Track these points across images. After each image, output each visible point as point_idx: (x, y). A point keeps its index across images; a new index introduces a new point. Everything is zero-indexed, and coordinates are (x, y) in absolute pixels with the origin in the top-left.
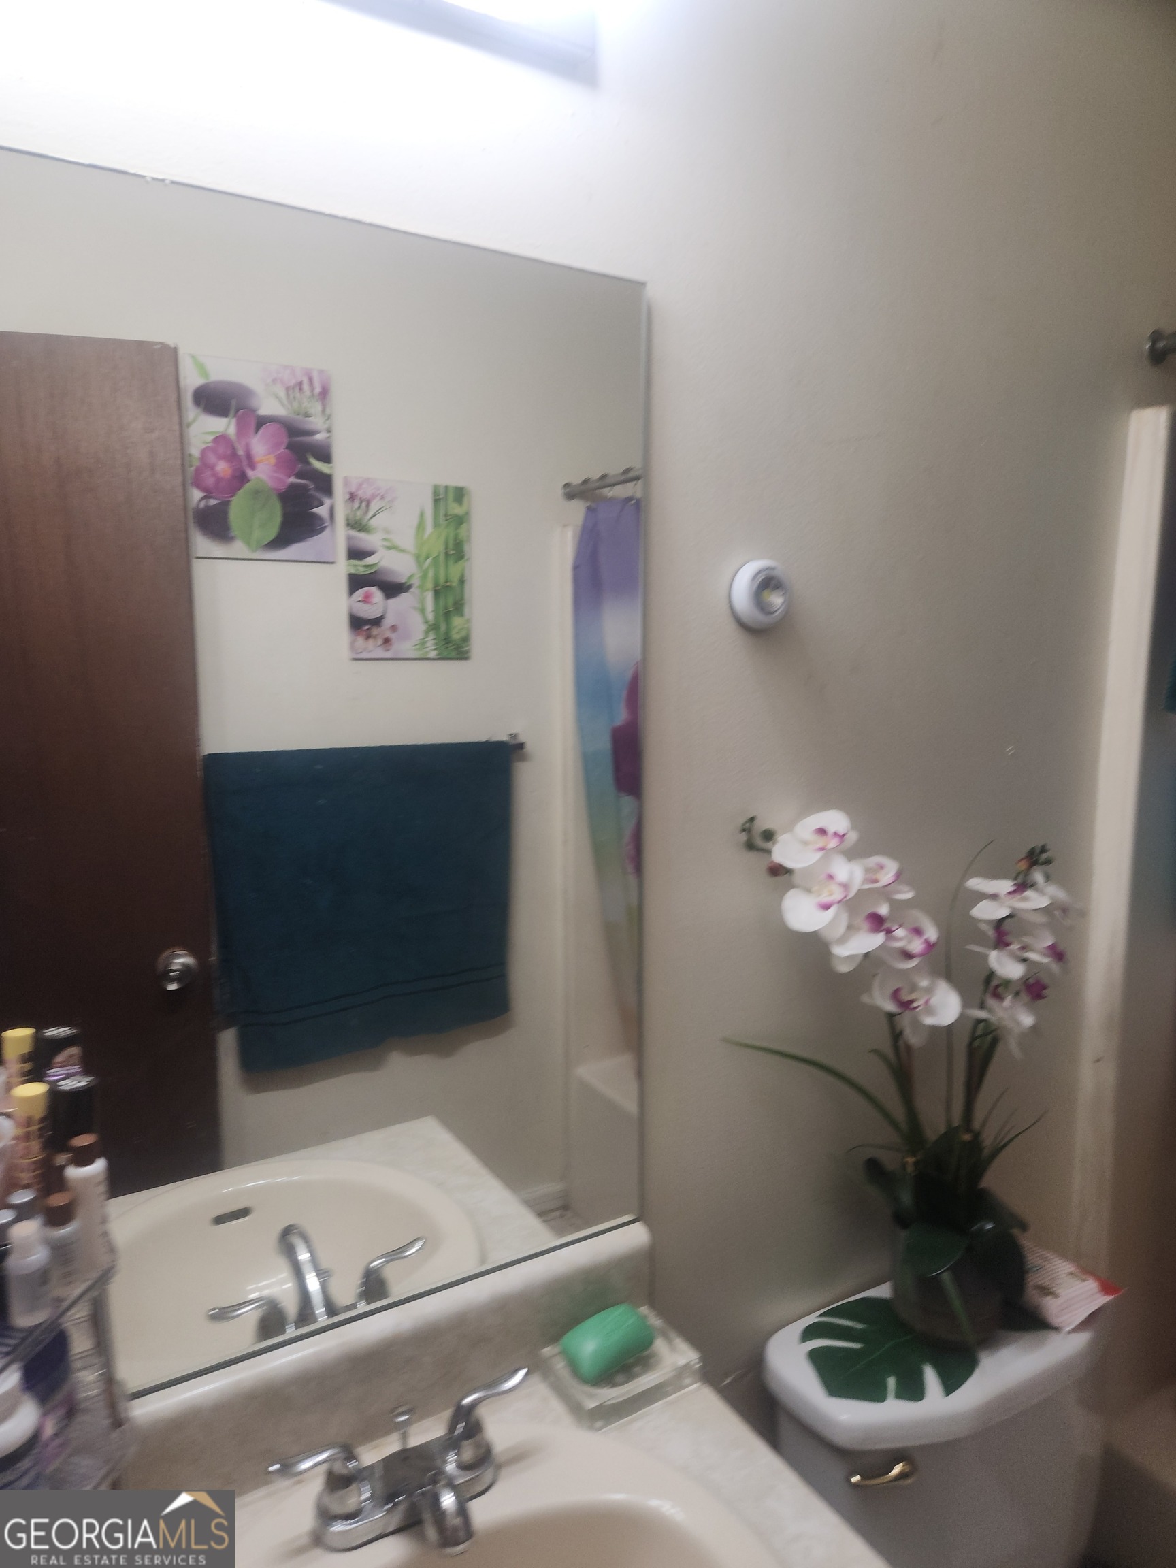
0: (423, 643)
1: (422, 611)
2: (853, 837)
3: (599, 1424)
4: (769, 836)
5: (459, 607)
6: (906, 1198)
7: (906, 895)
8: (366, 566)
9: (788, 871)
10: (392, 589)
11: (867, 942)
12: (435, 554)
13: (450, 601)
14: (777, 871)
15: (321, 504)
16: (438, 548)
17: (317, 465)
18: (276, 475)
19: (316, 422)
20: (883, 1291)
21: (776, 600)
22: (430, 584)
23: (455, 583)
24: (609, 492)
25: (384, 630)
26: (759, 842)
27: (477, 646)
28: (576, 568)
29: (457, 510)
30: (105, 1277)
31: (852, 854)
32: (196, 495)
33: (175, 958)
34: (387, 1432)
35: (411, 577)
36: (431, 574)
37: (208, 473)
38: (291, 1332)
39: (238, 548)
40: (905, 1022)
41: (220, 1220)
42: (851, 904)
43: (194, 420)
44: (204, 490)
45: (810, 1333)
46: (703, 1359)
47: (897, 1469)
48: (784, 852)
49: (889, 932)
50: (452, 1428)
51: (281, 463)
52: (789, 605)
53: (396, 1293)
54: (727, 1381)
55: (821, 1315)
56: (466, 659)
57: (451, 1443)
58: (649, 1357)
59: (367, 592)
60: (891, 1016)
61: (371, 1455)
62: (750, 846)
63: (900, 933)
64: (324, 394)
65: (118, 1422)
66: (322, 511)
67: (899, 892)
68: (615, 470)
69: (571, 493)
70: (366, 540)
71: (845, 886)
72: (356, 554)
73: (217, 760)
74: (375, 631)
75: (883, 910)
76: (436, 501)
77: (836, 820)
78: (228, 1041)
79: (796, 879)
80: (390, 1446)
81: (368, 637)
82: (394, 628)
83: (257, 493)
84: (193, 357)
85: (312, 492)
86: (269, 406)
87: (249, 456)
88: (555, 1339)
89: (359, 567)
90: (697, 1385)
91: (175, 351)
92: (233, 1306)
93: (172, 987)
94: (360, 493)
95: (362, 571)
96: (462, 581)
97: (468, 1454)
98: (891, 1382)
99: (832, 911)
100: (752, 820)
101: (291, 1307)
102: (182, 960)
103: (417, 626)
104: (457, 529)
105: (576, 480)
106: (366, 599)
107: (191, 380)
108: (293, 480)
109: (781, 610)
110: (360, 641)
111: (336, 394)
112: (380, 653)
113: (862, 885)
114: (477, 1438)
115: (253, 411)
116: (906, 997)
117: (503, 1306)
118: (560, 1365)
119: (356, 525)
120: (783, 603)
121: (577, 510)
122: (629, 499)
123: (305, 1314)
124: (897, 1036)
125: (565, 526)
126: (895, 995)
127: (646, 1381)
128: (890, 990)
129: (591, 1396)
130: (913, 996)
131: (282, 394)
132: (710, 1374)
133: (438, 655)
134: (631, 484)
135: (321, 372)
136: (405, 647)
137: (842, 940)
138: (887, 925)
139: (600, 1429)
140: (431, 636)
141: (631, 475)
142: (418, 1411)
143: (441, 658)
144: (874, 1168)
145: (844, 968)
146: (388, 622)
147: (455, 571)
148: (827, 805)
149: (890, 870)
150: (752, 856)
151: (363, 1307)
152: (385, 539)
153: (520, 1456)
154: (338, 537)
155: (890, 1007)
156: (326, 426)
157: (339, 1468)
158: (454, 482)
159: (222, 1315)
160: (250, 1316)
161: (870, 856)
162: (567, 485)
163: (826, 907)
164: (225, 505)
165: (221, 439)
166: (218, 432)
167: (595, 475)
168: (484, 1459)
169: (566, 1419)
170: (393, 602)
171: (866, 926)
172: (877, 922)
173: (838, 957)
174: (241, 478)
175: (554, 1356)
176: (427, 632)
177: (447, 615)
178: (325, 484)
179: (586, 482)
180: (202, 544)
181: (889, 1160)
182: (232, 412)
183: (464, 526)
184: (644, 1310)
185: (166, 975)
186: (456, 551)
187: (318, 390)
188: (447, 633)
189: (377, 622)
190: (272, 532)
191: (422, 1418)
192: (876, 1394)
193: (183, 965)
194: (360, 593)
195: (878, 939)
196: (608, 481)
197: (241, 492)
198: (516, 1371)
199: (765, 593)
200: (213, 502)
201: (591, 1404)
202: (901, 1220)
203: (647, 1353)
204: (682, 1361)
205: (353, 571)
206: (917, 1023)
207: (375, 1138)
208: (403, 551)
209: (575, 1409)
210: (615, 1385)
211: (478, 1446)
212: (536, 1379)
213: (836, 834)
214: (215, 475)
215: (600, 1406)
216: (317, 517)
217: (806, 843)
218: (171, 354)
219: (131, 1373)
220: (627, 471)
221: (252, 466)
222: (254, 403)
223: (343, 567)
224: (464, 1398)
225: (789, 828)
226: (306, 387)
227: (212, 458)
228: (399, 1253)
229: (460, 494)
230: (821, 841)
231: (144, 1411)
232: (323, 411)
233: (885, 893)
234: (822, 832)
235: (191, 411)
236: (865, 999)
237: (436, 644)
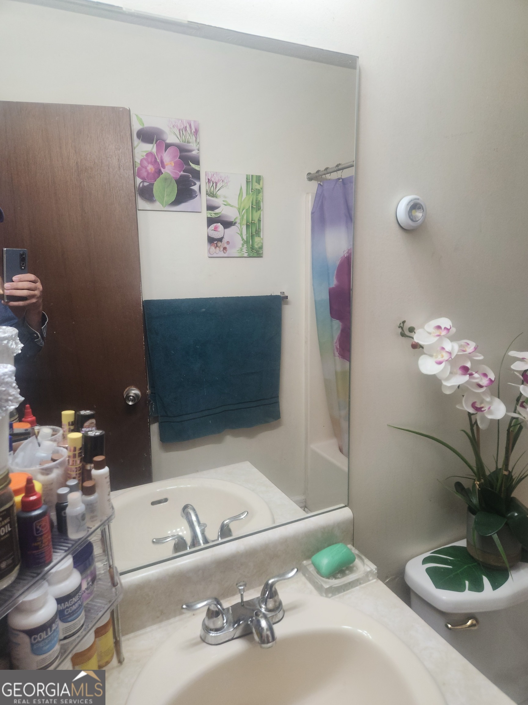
0: (241, 250)
1: (241, 235)
2: (453, 330)
3: (330, 595)
4: (412, 330)
5: (258, 232)
6: (475, 500)
7: (481, 358)
8: (215, 214)
9: (422, 347)
10: (227, 224)
11: (461, 379)
12: (247, 207)
13: (254, 230)
14: (415, 346)
15: (195, 184)
16: (248, 205)
17: (193, 166)
18: (174, 171)
19: (193, 146)
20: (463, 543)
21: (419, 214)
22: (245, 222)
23: (256, 221)
24: (328, 176)
25: (224, 244)
26: (407, 333)
27: (266, 251)
28: (313, 213)
29: (258, 187)
30: (109, 519)
31: (453, 339)
32: (139, 180)
33: (131, 391)
34: (233, 595)
35: (236, 218)
36: (245, 217)
37: (144, 170)
38: (189, 550)
39: (157, 205)
40: (478, 417)
41: (153, 503)
42: (452, 361)
43: (137, 146)
44: (142, 179)
45: (426, 561)
46: (378, 569)
47: (469, 623)
48: (419, 338)
49: (471, 375)
50: (263, 593)
51: (178, 166)
52: (425, 217)
53: (235, 535)
54: (387, 580)
55: (432, 553)
56: (261, 257)
57: (263, 600)
58: (353, 566)
59: (215, 226)
60: (470, 415)
61: (227, 604)
62: (403, 335)
63: (476, 375)
64: (196, 132)
65: (114, 584)
66: (195, 188)
67: (477, 356)
68: (332, 165)
69: (311, 177)
70: (215, 201)
71: (450, 353)
72: (211, 208)
73: (148, 304)
74: (219, 244)
75: (469, 365)
76: (247, 182)
77: (445, 322)
78: (154, 428)
79: (425, 350)
80: (236, 600)
81: (217, 246)
82: (228, 243)
83: (166, 179)
84: (137, 116)
85: (191, 179)
86: (171, 138)
87: (162, 162)
88: (309, 557)
89: (212, 214)
90: (375, 580)
91: (129, 110)
92: (164, 538)
93: (130, 403)
94: (213, 179)
95: (213, 216)
96: (259, 220)
97: (271, 604)
98: (467, 583)
99: (443, 365)
100: (404, 322)
101: (189, 540)
102: (134, 392)
103: (238, 242)
104: (257, 195)
105: (313, 171)
106: (215, 229)
107: (136, 127)
108: (182, 173)
109: (421, 219)
110: (213, 248)
111: (202, 133)
112: (222, 254)
113: (458, 352)
114: (276, 598)
115: (164, 141)
116: (478, 405)
117: (285, 542)
118: (311, 569)
119: (211, 194)
120: (422, 216)
121: (314, 185)
122: (339, 179)
123: (195, 542)
124: (473, 424)
125: (307, 193)
126: (473, 405)
127: (351, 577)
128: (471, 403)
129: (326, 582)
130: (482, 406)
131: (177, 133)
132: (381, 576)
133: (248, 255)
134: (340, 172)
135: (195, 121)
136: (233, 251)
137: (447, 379)
138: (470, 372)
139: (330, 597)
140: (245, 246)
141: (340, 167)
142: (247, 586)
143: (250, 257)
144: (459, 486)
145: (448, 392)
146: (225, 240)
147: (256, 216)
148: (440, 316)
149: (472, 345)
150: (403, 339)
151: (220, 540)
152: (224, 201)
153: (294, 607)
154: (202, 200)
155: (472, 411)
156: (197, 147)
157: (213, 608)
158: (256, 173)
159: (158, 541)
160: (170, 543)
161: (462, 339)
162: (309, 174)
163: (440, 363)
164: (153, 184)
165: (149, 154)
166: (148, 151)
167: (322, 169)
168: (278, 607)
169: (315, 592)
170: (227, 230)
171: (460, 372)
172: (465, 370)
173: (446, 386)
174: (159, 173)
175: (309, 565)
176: (243, 245)
177: (252, 236)
178: (197, 175)
179: (318, 172)
180: (142, 204)
181: (466, 484)
182: (154, 142)
183: (261, 194)
184: (350, 546)
185: (128, 397)
186: (257, 206)
187: (193, 130)
188: (252, 245)
189: (221, 240)
190: (173, 198)
191: (248, 589)
192: (461, 588)
193: (135, 394)
194: (213, 226)
195: (467, 377)
196: (328, 171)
197: (158, 179)
198: (293, 569)
199: (413, 211)
200: (146, 184)
201: (326, 586)
202: (472, 510)
203: (351, 565)
204: (369, 569)
205: (209, 216)
206: (484, 418)
207: (223, 470)
208: (232, 206)
209: (319, 588)
210: (336, 578)
211: (275, 601)
212: (300, 574)
213: (445, 328)
214: (147, 171)
215: (331, 587)
216: (193, 191)
217: (430, 333)
218: (127, 113)
219: (120, 565)
220: (337, 166)
221: (164, 167)
222: (165, 137)
223: (205, 214)
224: (269, 579)
225: (422, 326)
226: (188, 129)
227: (145, 163)
228: (236, 518)
229: (259, 179)
230: (438, 332)
231: (126, 580)
232: (196, 140)
233: (469, 357)
234: (439, 327)
235: (136, 141)
236: (458, 407)
237: (247, 250)
